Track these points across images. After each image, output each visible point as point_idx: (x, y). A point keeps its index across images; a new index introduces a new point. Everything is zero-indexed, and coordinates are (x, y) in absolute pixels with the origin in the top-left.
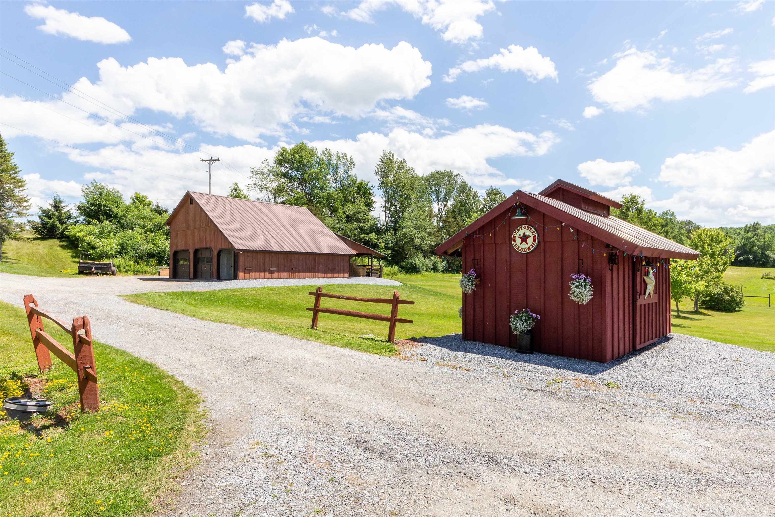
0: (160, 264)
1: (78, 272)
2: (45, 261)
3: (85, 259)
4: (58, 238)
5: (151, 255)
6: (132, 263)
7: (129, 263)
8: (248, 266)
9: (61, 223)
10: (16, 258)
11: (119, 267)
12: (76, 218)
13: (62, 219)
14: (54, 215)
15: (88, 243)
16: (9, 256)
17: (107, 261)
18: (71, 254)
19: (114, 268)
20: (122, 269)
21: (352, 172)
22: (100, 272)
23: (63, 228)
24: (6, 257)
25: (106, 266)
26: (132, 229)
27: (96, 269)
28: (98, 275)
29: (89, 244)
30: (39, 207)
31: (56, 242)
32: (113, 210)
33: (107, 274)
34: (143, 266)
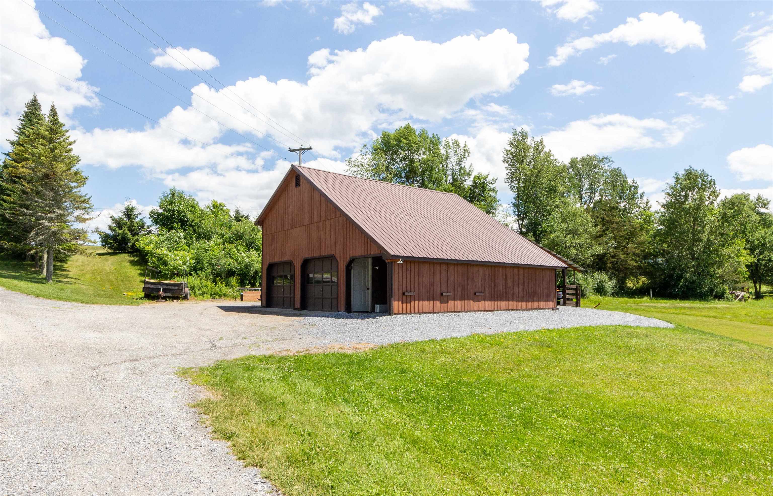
0: (242, 284)
1: (143, 295)
2: (109, 280)
3: (153, 277)
4: (129, 252)
5: (231, 273)
6: (209, 283)
7: (205, 283)
8: (408, 288)
9: (134, 234)
10: (77, 277)
11: (193, 288)
12: (148, 228)
13: (134, 230)
14: (126, 225)
15: (158, 257)
16: (71, 274)
17: (178, 280)
18: (139, 272)
19: (187, 290)
20: (197, 292)
21: (466, 164)
22: (169, 295)
23: (134, 239)
24: (67, 276)
25: (177, 288)
26: (209, 239)
27: (164, 291)
28: (166, 300)
29: (160, 259)
30: (110, 216)
31: (126, 257)
32: (188, 216)
33: (178, 298)
34: (221, 287)
